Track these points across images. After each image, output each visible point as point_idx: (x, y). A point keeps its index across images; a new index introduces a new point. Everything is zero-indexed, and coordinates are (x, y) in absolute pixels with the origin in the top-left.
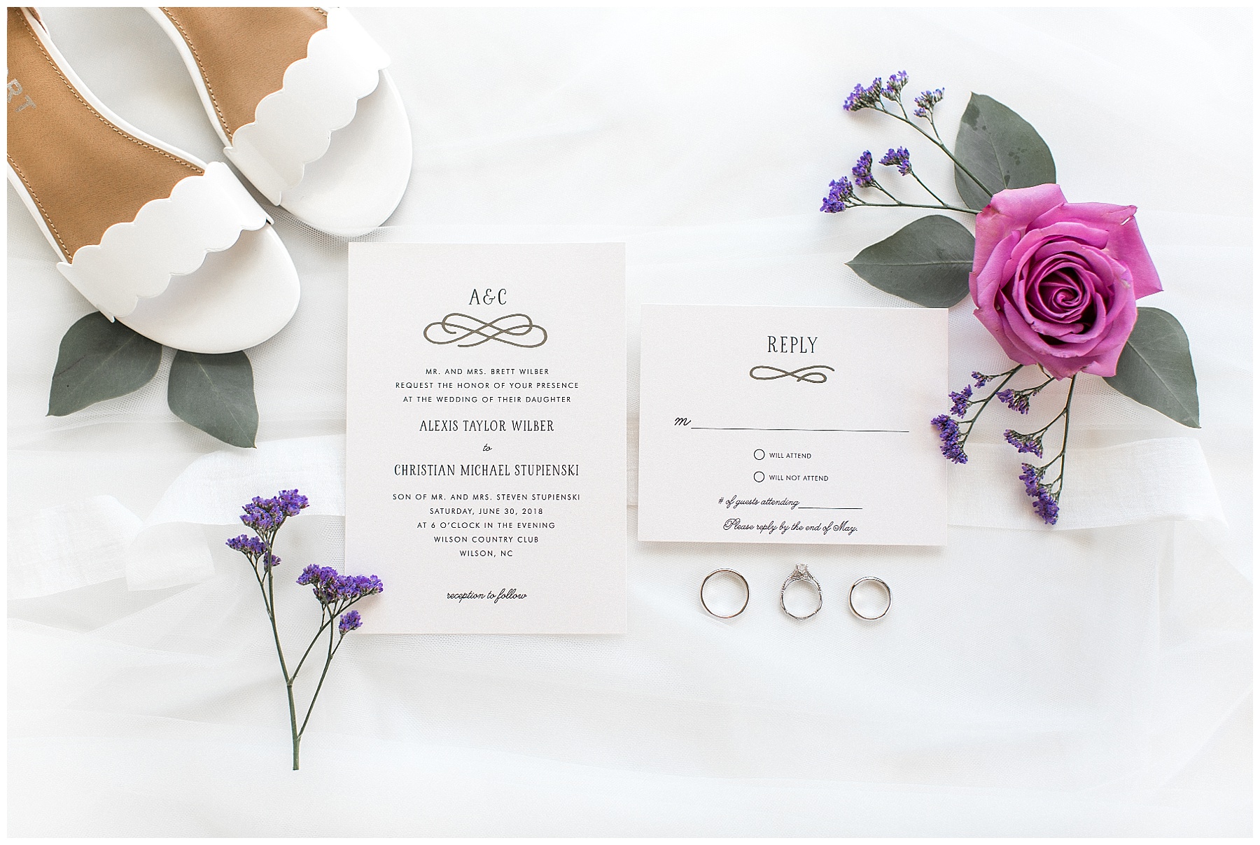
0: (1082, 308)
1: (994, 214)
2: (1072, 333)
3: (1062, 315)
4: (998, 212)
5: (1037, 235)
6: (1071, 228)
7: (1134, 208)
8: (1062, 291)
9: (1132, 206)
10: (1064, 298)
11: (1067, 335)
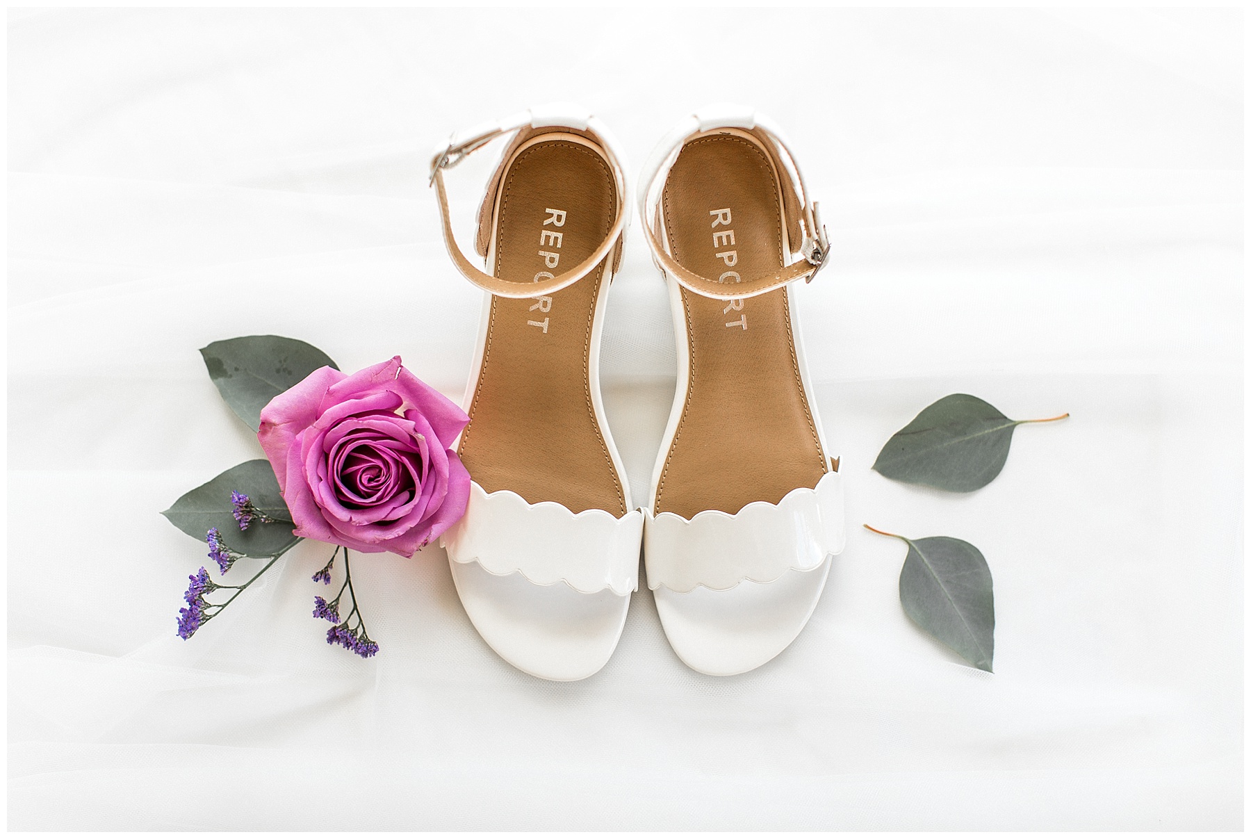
0: (392, 481)
1: (271, 428)
2: (394, 508)
3: (374, 499)
4: (275, 425)
5: (313, 430)
6: (343, 409)
7: (398, 358)
8: (363, 472)
9: (394, 358)
10: (370, 478)
11: (393, 512)
